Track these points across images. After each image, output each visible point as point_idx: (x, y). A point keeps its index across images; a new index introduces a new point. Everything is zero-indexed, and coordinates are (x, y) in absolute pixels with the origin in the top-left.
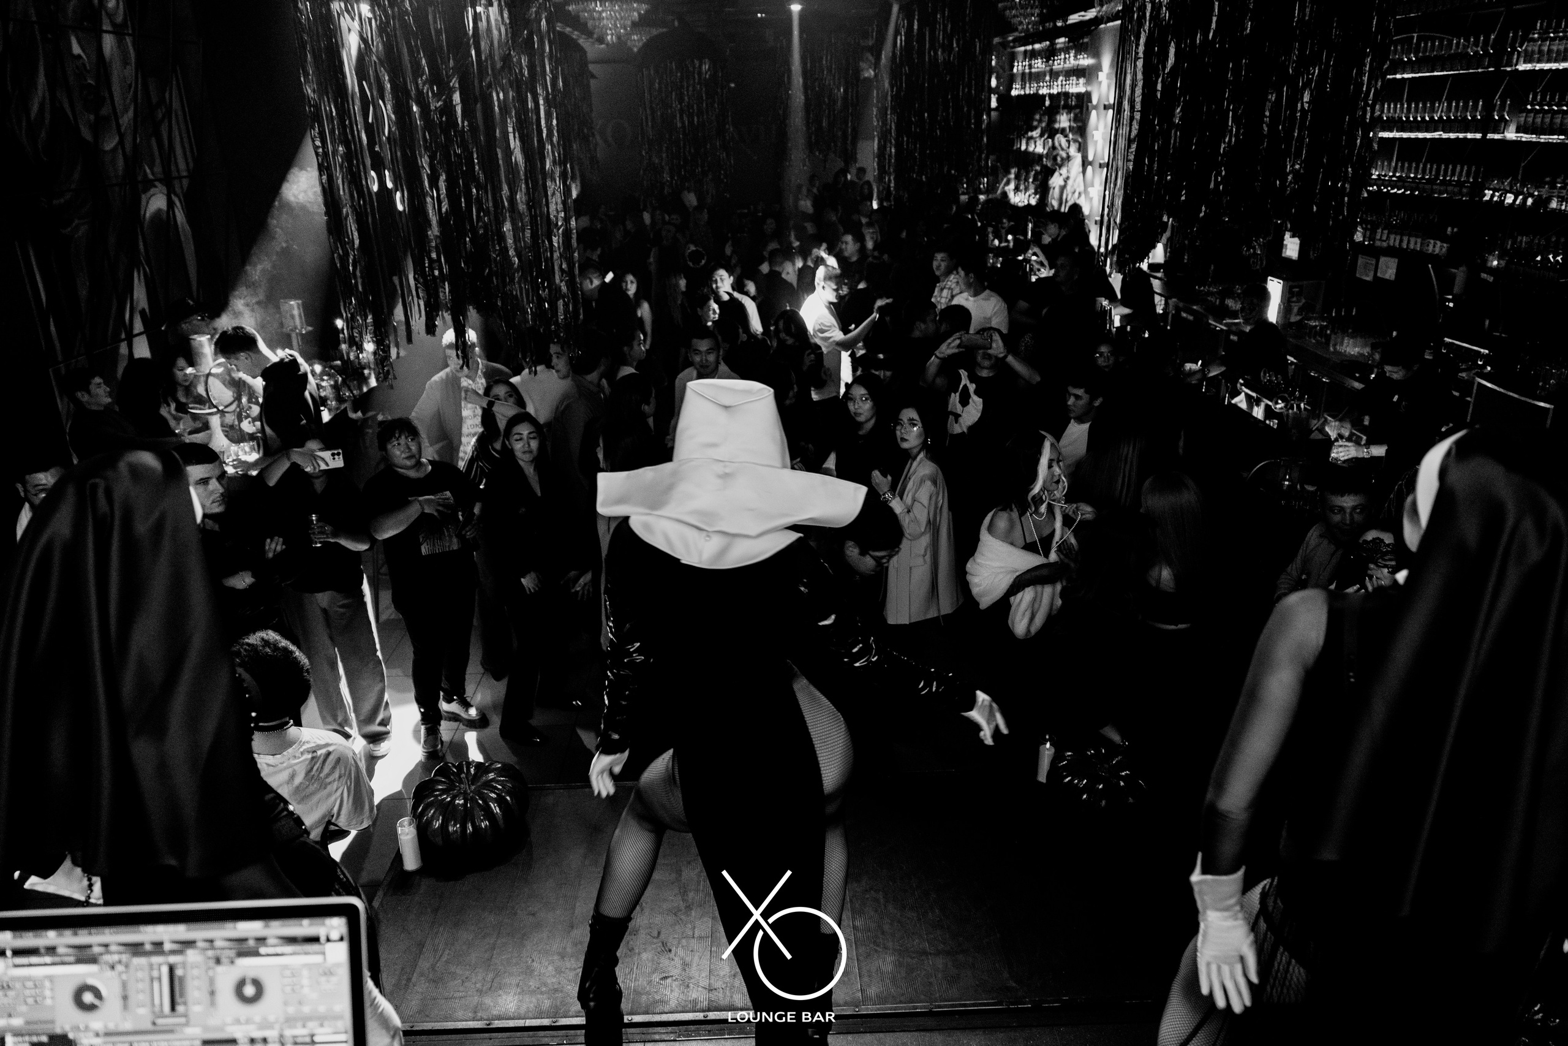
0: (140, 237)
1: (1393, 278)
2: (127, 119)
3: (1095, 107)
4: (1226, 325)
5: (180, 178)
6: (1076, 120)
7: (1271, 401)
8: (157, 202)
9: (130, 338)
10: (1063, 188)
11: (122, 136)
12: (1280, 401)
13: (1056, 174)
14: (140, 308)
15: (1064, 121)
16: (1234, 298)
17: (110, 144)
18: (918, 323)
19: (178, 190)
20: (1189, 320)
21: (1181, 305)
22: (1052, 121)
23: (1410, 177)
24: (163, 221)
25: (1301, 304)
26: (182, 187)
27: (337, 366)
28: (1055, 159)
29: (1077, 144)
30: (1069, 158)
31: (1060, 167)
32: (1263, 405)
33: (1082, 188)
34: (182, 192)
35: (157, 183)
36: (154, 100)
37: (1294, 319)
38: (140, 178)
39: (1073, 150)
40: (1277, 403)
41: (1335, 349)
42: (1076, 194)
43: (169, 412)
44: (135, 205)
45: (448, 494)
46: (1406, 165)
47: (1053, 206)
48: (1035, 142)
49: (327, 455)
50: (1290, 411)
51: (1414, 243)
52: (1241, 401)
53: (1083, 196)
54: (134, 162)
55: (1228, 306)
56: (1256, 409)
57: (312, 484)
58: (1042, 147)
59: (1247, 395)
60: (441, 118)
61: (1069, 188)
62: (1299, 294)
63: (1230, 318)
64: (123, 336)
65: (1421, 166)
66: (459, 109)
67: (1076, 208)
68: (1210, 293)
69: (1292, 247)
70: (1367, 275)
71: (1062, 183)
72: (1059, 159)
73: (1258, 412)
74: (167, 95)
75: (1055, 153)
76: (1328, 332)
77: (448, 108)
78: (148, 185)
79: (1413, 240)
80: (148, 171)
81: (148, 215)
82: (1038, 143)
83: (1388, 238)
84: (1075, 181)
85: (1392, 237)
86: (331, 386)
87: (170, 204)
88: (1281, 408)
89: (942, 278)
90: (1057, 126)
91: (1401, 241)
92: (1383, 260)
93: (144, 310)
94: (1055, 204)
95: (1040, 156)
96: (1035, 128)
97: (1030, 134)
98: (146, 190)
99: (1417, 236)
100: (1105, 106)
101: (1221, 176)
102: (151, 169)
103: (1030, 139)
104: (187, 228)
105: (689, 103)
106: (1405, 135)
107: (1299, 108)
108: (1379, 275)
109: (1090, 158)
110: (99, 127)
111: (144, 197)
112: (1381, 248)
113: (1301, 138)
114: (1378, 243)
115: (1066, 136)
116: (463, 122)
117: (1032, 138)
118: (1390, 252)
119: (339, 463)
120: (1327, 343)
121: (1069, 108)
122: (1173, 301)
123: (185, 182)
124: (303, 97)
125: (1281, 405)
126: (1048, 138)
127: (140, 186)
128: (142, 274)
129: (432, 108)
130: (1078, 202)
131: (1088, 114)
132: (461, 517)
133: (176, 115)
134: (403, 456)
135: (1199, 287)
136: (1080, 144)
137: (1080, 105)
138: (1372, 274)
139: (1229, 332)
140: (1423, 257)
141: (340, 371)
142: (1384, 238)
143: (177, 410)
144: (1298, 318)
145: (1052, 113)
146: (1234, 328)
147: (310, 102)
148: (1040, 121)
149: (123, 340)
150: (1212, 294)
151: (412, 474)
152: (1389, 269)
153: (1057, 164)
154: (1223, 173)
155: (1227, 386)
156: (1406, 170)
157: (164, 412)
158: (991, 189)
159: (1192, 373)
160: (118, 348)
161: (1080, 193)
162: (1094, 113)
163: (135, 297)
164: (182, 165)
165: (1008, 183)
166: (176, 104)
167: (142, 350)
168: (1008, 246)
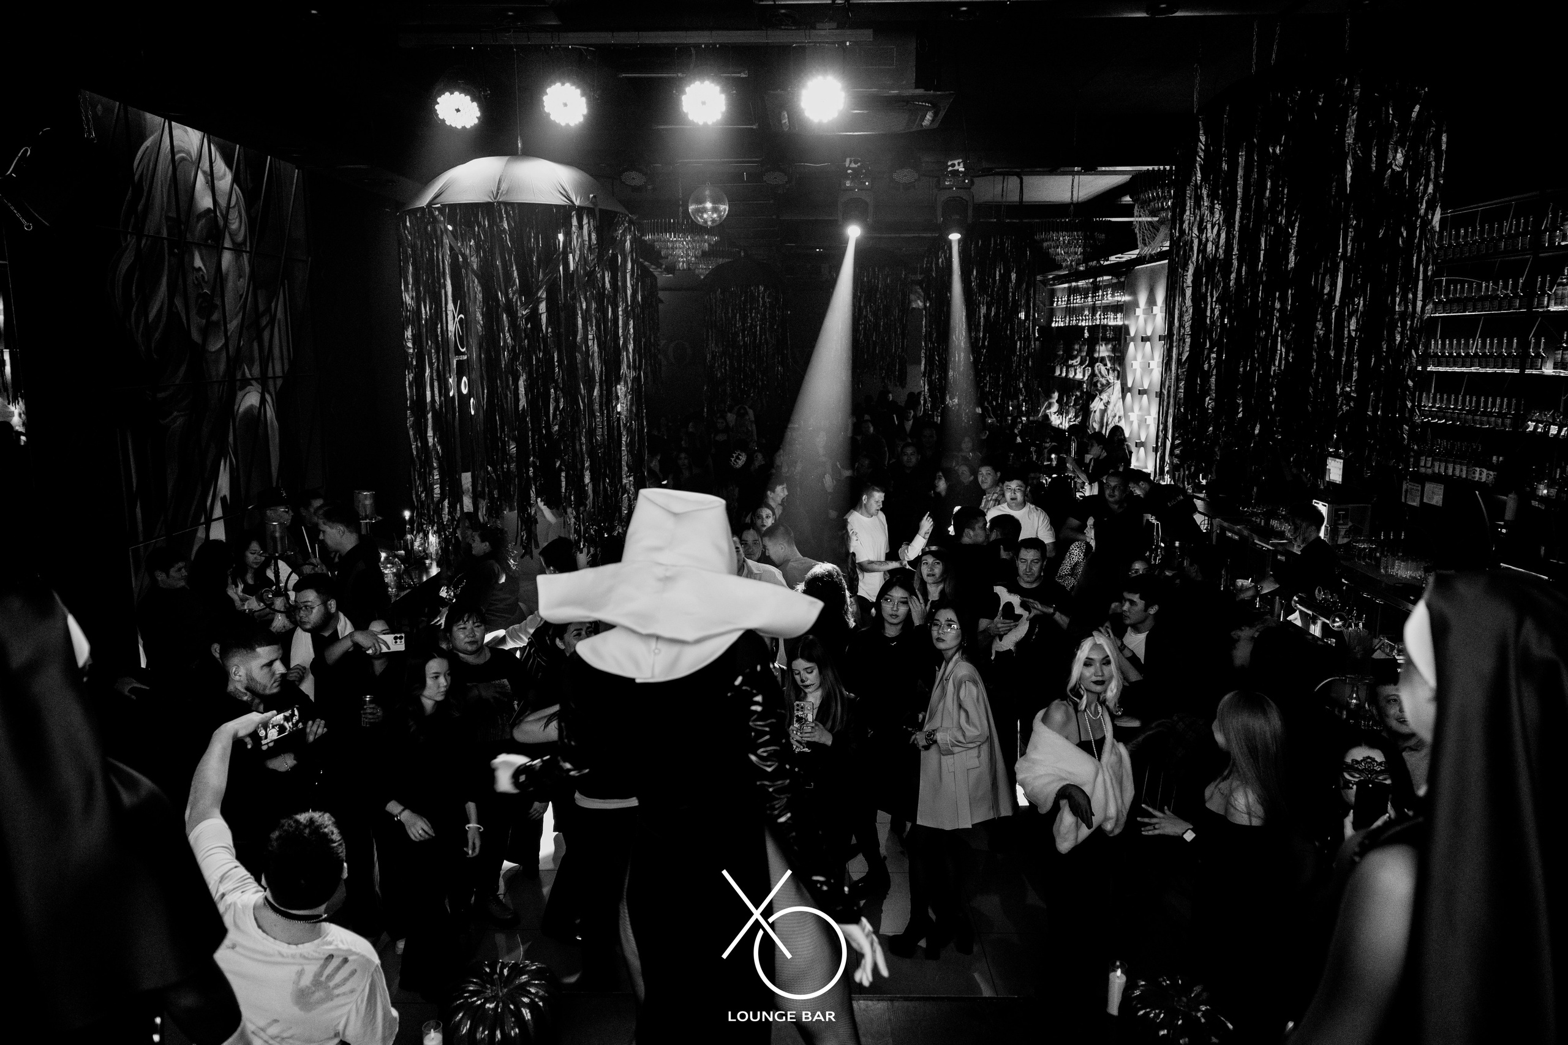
0: (231, 427)
1: (1440, 504)
2: (233, 325)
3: (1133, 339)
4: (1273, 545)
5: (275, 378)
6: (1114, 350)
7: (1329, 619)
8: (251, 399)
9: (209, 521)
10: (1104, 412)
11: (227, 339)
12: (1337, 620)
13: (1097, 399)
14: (222, 494)
15: (1103, 351)
16: (1278, 519)
17: (215, 345)
18: (966, 530)
19: (272, 389)
20: (1235, 540)
21: (1226, 524)
22: (1091, 351)
23: (1450, 408)
24: (255, 418)
25: (1348, 527)
26: (275, 388)
27: (401, 555)
28: (1095, 384)
29: (1116, 372)
30: (1108, 383)
31: (1101, 392)
32: (1319, 623)
33: (1122, 413)
34: (275, 391)
35: (254, 383)
36: (261, 308)
37: (1342, 541)
38: (239, 377)
39: (1111, 378)
40: (1334, 621)
41: (1386, 572)
42: (1117, 418)
43: (236, 593)
44: (231, 400)
45: (505, 681)
46: (1445, 396)
47: (1095, 429)
48: (1075, 370)
49: (389, 638)
50: (1350, 629)
51: (1460, 471)
52: (1296, 619)
53: (1123, 420)
54: (235, 362)
55: (1273, 526)
56: (1312, 627)
57: (372, 665)
58: (1082, 374)
59: (1301, 612)
60: (527, 324)
61: (1109, 412)
62: (1345, 517)
63: (1276, 538)
64: (203, 520)
65: (1460, 398)
66: (544, 318)
67: (1117, 430)
68: (1254, 514)
69: (1335, 471)
70: (1414, 501)
71: (1103, 407)
72: (1099, 385)
73: (1316, 630)
74: (273, 305)
75: (1095, 380)
76: (1378, 554)
77: (534, 316)
78: (246, 383)
79: (1458, 467)
80: (246, 370)
81: (241, 410)
82: (1078, 371)
83: (1433, 465)
84: (1115, 406)
85: (1437, 464)
86: (393, 573)
87: (263, 401)
88: (1339, 627)
89: (989, 491)
90: (1096, 355)
91: (1446, 468)
92: (1428, 486)
93: (225, 496)
94: (1096, 426)
95: (1080, 382)
96: (1076, 357)
97: (1070, 362)
98: (242, 388)
99: (1461, 464)
100: (1142, 337)
101: (1273, 396)
102: (250, 371)
103: (1068, 367)
104: (276, 423)
105: (751, 323)
106: (1441, 369)
107: (1346, 336)
108: (1425, 500)
109: (1129, 385)
110: (206, 332)
111: (240, 394)
112: (1426, 474)
113: (1350, 363)
114: (1423, 470)
115: (1105, 365)
116: (547, 329)
117: (1072, 366)
118: (1436, 478)
119: (400, 646)
120: (1378, 567)
121: (1107, 341)
122: (1216, 521)
123: (279, 382)
124: (402, 303)
125: (1338, 623)
126: (1088, 366)
127: (238, 383)
128: (228, 461)
129: (520, 315)
130: (1119, 424)
131: (1127, 345)
132: (516, 706)
133: (279, 325)
134: (467, 640)
135: (1243, 508)
136: (1119, 372)
137: (1119, 338)
138: (1418, 499)
139: (1275, 553)
140: (1472, 485)
141: (403, 560)
142: (1429, 465)
143: (244, 591)
144: (1346, 540)
145: (1092, 343)
146: (1280, 548)
147: (407, 308)
148: (1080, 351)
149: (202, 524)
150: (1257, 515)
151: (470, 659)
152: (1435, 496)
153: (1097, 390)
154: (1275, 393)
155: (1281, 602)
156: (1445, 402)
157: (231, 592)
158: (1033, 410)
159: (1243, 589)
160: (196, 531)
161: (1120, 417)
162: (1132, 345)
163: (219, 483)
164: (278, 368)
165: (1050, 406)
166: (280, 315)
167: (218, 532)
168: (1051, 464)
